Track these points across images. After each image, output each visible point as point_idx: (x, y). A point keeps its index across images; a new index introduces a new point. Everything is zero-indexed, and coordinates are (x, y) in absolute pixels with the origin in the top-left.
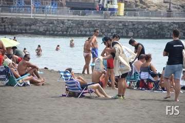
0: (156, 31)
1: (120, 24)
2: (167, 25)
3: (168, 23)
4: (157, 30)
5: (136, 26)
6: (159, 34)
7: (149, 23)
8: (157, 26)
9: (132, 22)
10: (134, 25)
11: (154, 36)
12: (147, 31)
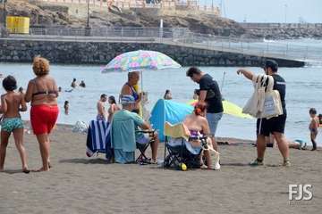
0: (70, 54)
1: (23, 45)
2: (83, 46)
3: (84, 43)
4: (70, 52)
5: (43, 47)
6: (74, 57)
7: (60, 44)
8: (70, 47)
9: (38, 42)
10: (40, 45)
11: (67, 59)
12: (57, 53)
